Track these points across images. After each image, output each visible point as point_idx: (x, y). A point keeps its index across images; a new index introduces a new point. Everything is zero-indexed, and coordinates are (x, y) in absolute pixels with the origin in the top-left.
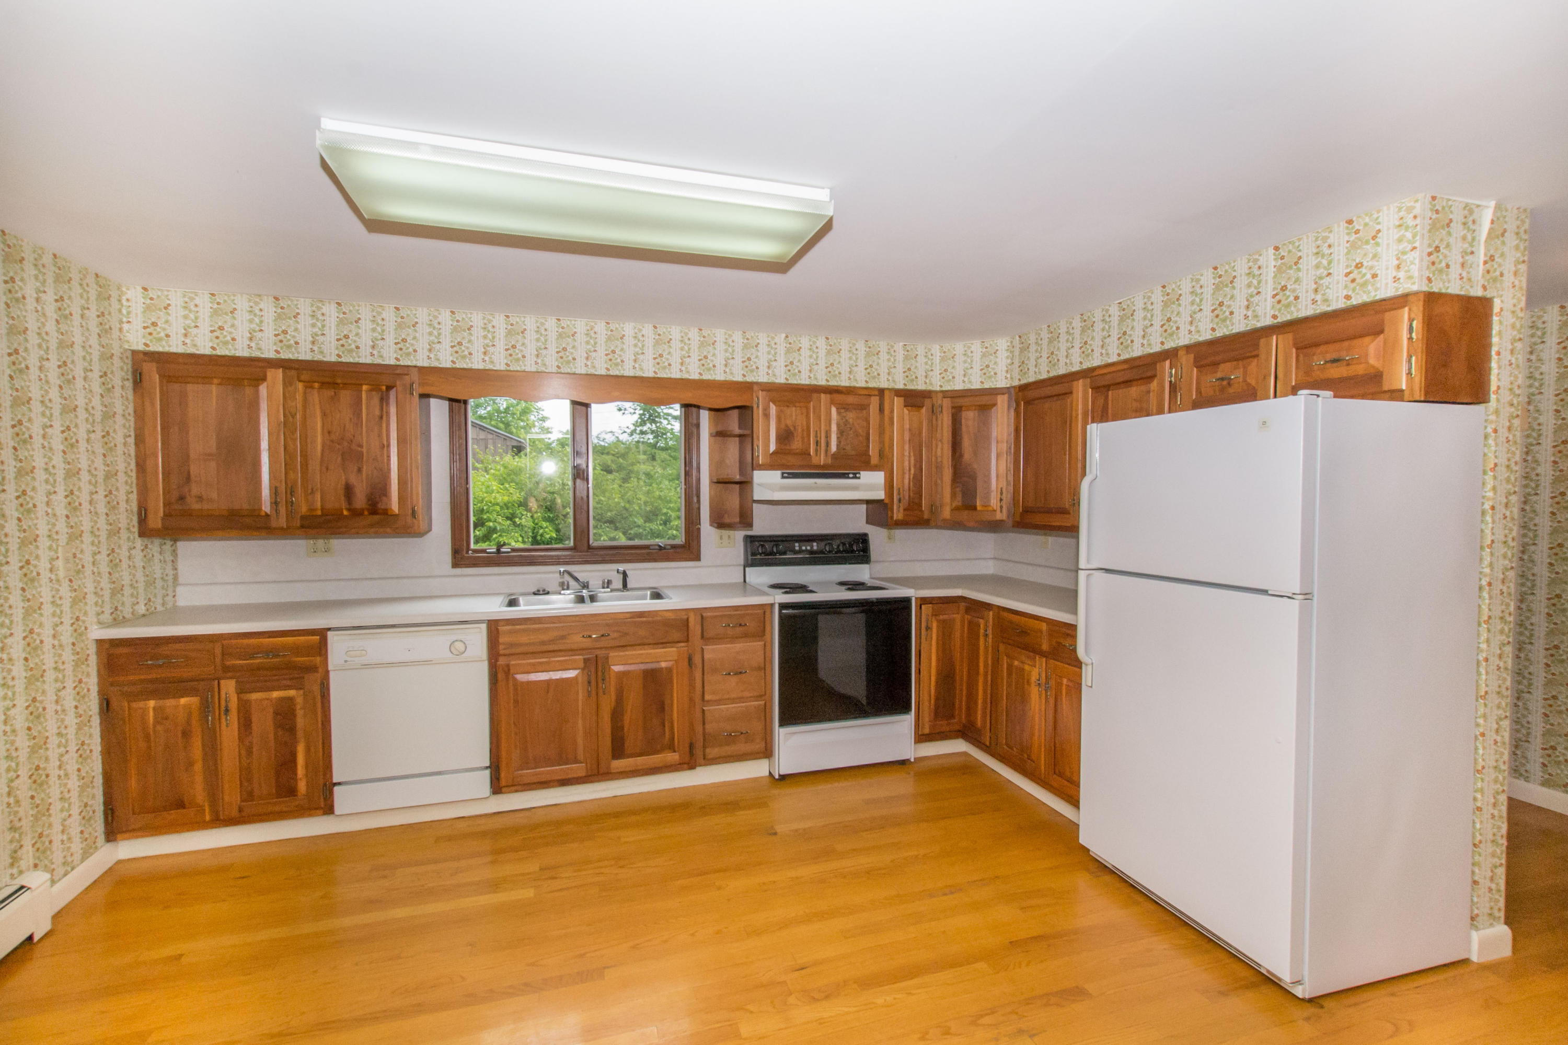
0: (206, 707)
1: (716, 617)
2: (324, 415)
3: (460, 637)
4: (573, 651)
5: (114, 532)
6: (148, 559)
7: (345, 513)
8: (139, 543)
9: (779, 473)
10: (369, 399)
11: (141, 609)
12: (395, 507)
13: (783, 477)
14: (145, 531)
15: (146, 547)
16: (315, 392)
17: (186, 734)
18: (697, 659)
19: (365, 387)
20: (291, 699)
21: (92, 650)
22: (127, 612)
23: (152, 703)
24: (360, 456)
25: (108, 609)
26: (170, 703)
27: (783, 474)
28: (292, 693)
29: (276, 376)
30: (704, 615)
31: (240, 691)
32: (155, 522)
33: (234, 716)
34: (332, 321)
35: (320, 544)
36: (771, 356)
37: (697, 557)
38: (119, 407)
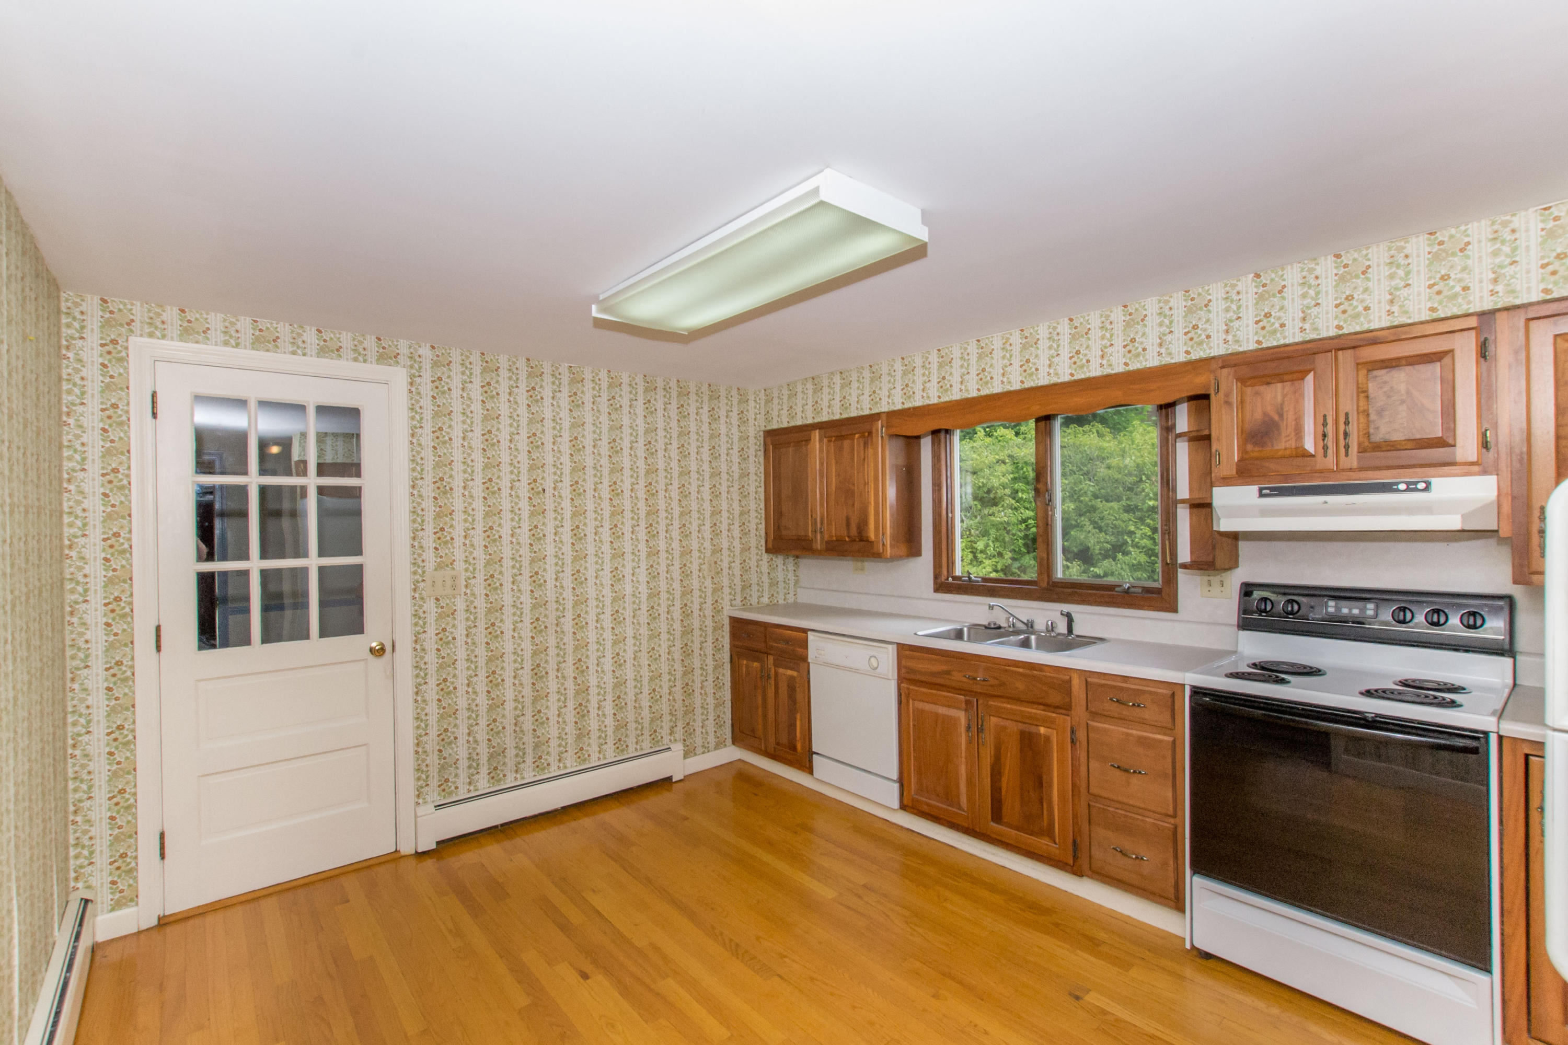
0: (762, 670)
1: (1103, 686)
2: (837, 463)
3: (873, 654)
4: (959, 690)
5: (746, 549)
6: (772, 568)
7: (847, 539)
8: (766, 557)
9: (1254, 489)
10: (859, 444)
11: (765, 600)
12: (872, 536)
13: (1261, 495)
14: (768, 551)
15: (772, 559)
16: (832, 444)
17: (756, 687)
18: (1081, 735)
19: (857, 436)
20: (792, 677)
21: (727, 622)
22: (754, 601)
23: (745, 662)
24: (853, 493)
25: (739, 598)
26: (750, 663)
27: (1261, 490)
28: (795, 674)
29: (816, 435)
30: (1089, 680)
31: (776, 665)
32: (770, 546)
33: (773, 682)
34: (837, 388)
35: (859, 564)
36: (1232, 314)
37: (1173, 608)
38: (752, 469)
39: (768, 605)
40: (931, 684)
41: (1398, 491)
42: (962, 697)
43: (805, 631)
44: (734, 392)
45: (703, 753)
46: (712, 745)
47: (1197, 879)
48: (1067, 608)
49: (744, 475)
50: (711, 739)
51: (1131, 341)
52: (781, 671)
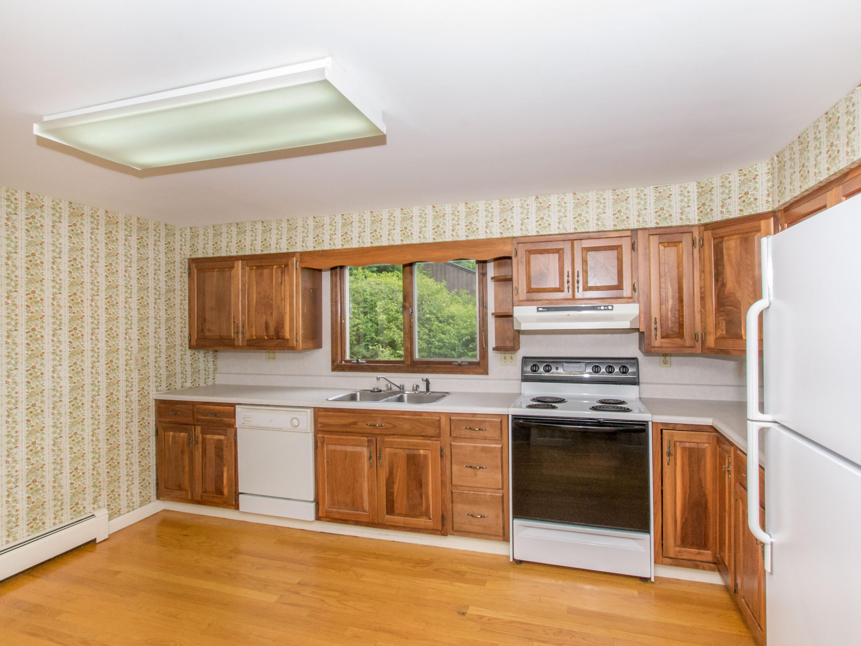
0: (189, 438)
1: (460, 420)
2: (257, 284)
3: (294, 416)
4: (362, 434)
5: (171, 347)
6: (195, 360)
7: (266, 338)
8: (189, 352)
9: (535, 308)
10: (277, 272)
11: (188, 384)
12: (287, 335)
13: (538, 311)
14: (191, 347)
15: (194, 354)
16: (254, 271)
17: (183, 452)
18: (447, 452)
19: (275, 267)
20: (221, 440)
21: (152, 404)
22: (178, 386)
23: (171, 433)
24: (272, 305)
25: (164, 385)
26: (177, 434)
27: (538, 308)
28: (222, 437)
29: (239, 264)
30: (452, 418)
31: (203, 433)
32: (194, 343)
33: (200, 445)
34: (259, 232)
35: (271, 355)
36: (524, 215)
37: (486, 372)
38: (178, 286)
39: (190, 388)
40: (343, 432)
41: (600, 309)
42: (366, 438)
43: (233, 405)
44: (162, 227)
45: (128, 512)
46: (137, 504)
47: (517, 522)
48: (426, 376)
49: (170, 290)
50: (137, 499)
51: (470, 223)
52: (208, 436)
